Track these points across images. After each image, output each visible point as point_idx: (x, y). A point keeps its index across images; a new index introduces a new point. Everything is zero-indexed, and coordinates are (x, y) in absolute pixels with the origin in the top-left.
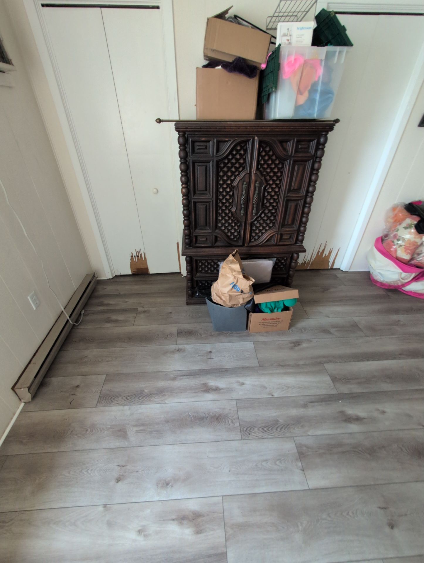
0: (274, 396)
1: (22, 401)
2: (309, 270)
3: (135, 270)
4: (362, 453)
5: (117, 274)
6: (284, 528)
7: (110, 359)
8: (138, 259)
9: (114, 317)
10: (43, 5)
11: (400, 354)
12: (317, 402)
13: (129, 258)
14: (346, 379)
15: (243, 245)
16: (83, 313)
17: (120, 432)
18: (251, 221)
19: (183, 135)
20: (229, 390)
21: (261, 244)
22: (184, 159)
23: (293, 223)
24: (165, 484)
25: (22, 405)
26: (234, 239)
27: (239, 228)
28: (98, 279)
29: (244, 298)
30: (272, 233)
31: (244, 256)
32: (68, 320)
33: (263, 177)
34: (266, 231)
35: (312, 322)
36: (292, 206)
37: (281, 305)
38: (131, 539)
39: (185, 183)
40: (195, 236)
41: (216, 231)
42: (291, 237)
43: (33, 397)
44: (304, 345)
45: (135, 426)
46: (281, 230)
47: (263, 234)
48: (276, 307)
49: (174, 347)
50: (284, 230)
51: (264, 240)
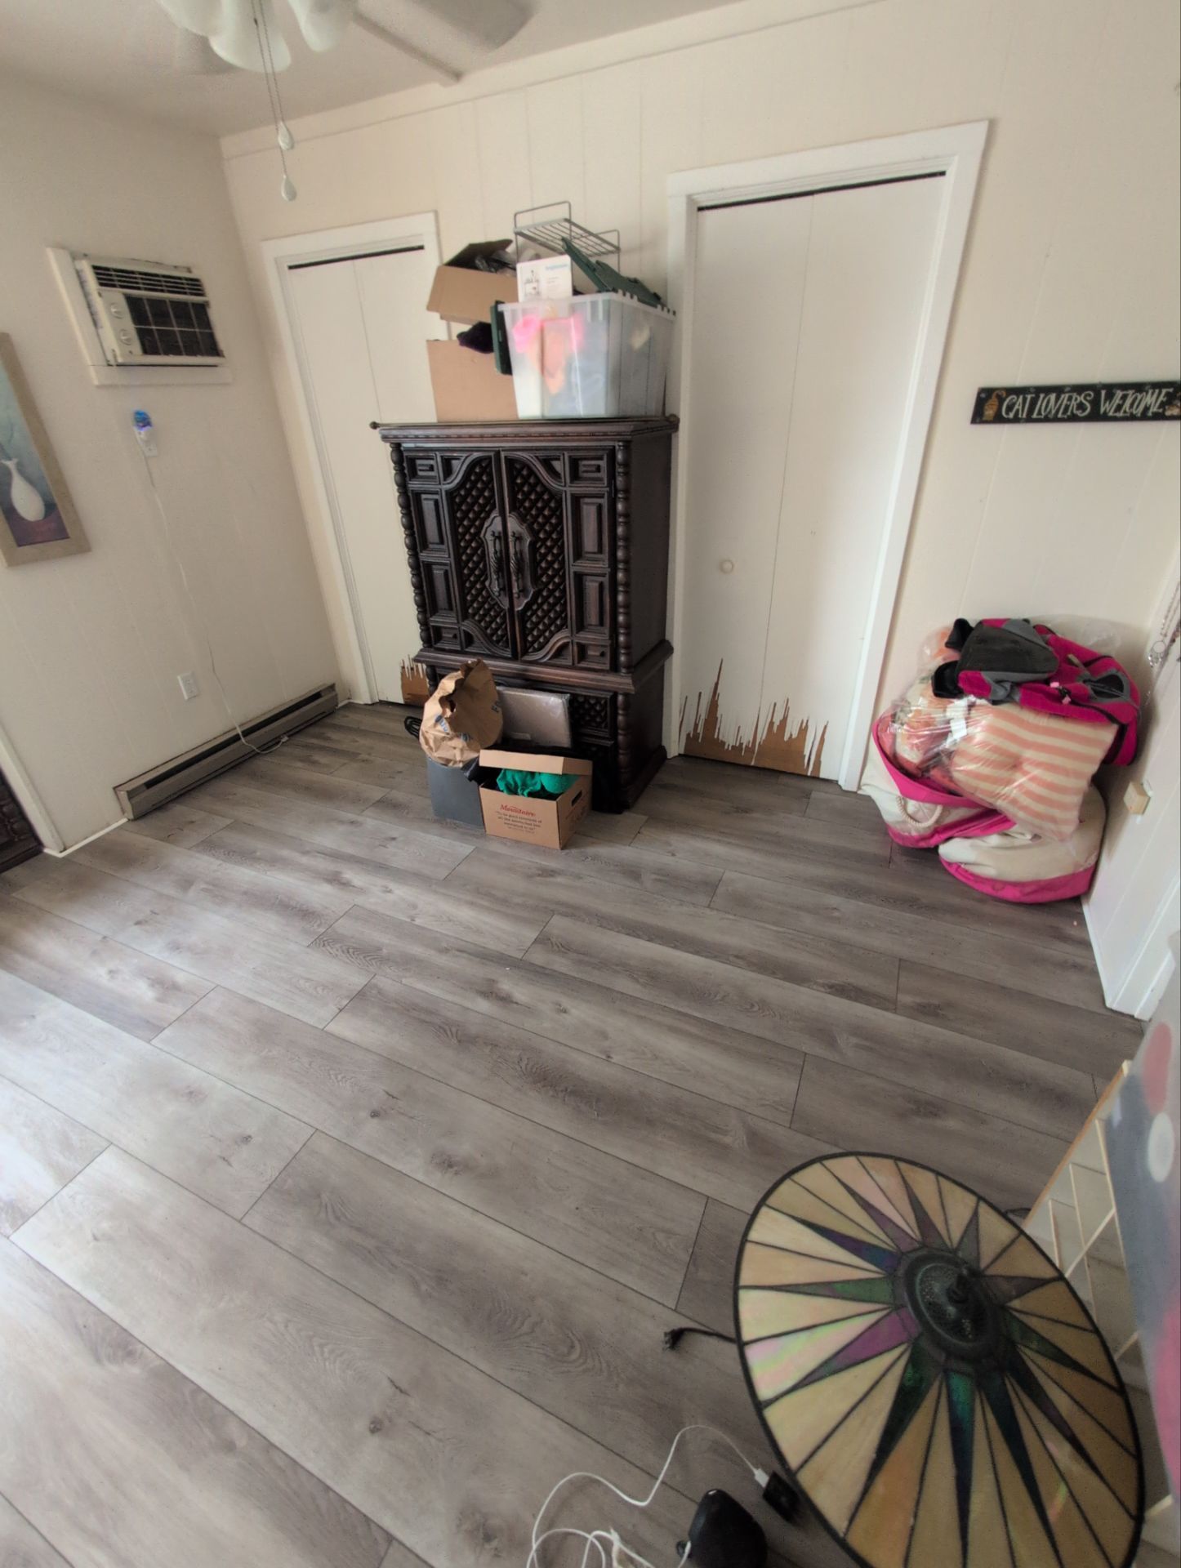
0: (413, 922)
1: (126, 814)
2: (754, 767)
3: (409, 696)
4: (450, 1036)
5: (382, 699)
6: (246, 1043)
7: (257, 806)
8: (413, 674)
9: (316, 757)
10: (291, 268)
11: (737, 957)
12: (470, 954)
13: (399, 670)
14: (564, 948)
15: (515, 658)
16: (283, 740)
17: (186, 883)
18: (519, 608)
19: (397, 448)
20: (361, 891)
21: (545, 660)
22: (403, 486)
23: (601, 623)
24: (176, 947)
25: (124, 820)
26: (498, 642)
27: (504, 622)
28: (352, 701)
29: (462, 750)
30: (562, 638)
31: (519, 681)
32: (238, 735)
33: (525, 525)
34: (552, 634)
35: (626, 852)
36: (591, 587)
37: (535, 784)
38: (98, 973)
39: (409, 527)
40: (433, 626)
41: (466, 622)
42: (603, 654)
43: (140, 816)
44: (559, 879)
45: (207, 883)
46: (578, 635)
47: (547, 641)
48: (525, 785)
49: (351, 816)
50: (585, 637)
51: (548, 653)
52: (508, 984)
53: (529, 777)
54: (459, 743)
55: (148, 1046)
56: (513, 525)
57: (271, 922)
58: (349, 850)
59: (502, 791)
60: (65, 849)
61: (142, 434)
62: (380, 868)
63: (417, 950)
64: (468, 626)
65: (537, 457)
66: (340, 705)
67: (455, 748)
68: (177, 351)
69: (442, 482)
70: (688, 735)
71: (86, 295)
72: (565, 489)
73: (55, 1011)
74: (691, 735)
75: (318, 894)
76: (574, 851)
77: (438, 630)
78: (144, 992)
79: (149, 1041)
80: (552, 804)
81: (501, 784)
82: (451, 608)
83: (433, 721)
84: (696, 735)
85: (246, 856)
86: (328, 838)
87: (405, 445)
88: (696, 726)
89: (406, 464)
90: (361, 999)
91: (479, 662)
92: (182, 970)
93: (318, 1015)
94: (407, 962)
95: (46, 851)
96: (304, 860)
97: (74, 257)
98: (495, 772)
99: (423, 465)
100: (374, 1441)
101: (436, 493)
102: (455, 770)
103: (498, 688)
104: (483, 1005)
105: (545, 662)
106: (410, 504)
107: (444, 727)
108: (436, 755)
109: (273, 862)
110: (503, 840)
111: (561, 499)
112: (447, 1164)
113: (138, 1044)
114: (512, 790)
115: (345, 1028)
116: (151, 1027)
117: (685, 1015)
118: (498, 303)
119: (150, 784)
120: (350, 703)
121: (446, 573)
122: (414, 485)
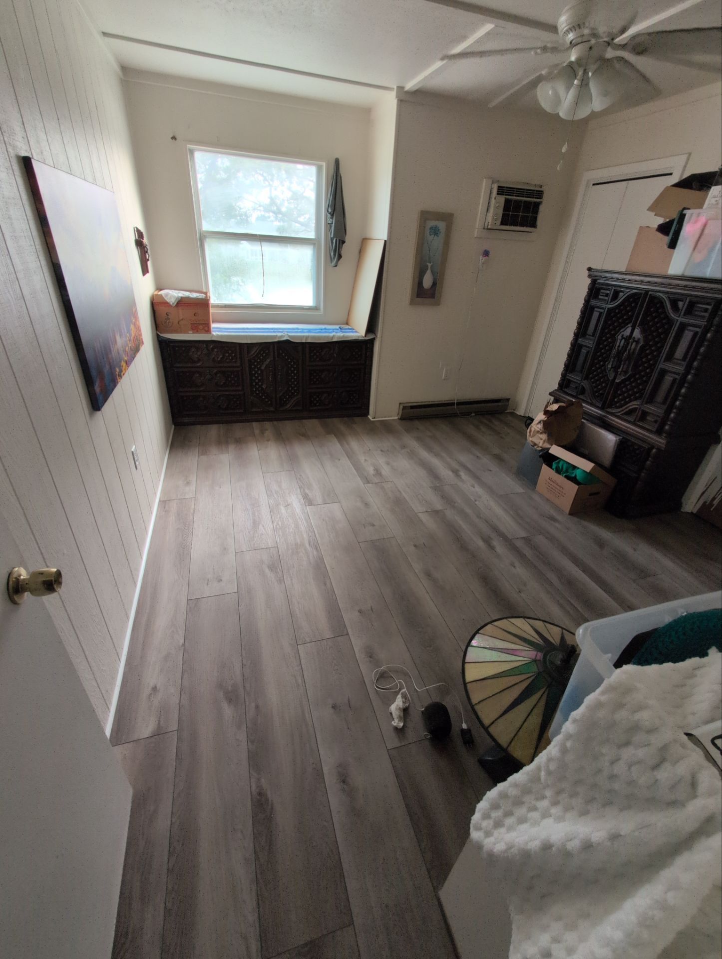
0: (475, 502)
1: (398, 416)
4: (459, 543)
6: (390, 501)
10: (594, 185)
14: (535, 548)
15: (602, 409)
16: (472, 415)
17: (404, 447)
18: (617, 381)
19: (594, 282)
20: (462, 481)
21: (619, 414)
22: (587, 301)
23: (664, 403)
24: (388, 464)
25: (397, 418)
26: (598, 397)
27: (606, 387)
28: (515, 412)
29: (544, 442)
30: (635, 405)
31: (596, 421)
32: (454, 403)
33: (644, 335)
34: (630, 401)
35: (605, 534)
36: (668, 379)
37: (573, 473)
38: (362, 458)
39: (580, 324)
40: (567, 379)
41: (585, 381)
42: (656, 422)
43: (402, 419)
44: (557, 525)
45: (410, 450)
46: (645, 405)
47: (627, 403)
48: (567, 471)
49: (479, 454)
50: (650, 408)
51: (623, 410)
52: (497, 543)
53: (571, 469)
54: (544, 436)
55: (363, 485)
56: (637, 333)
57: (422, 473)
58: (469, 466)
59: (553, 469)
60: (374, 418)
61: (482, 259)
62: (476, 478)
63: (468, 511)
64: (585, 384)
65: (669, 297)
66: (508, 411)
67: (541, 439)
68: (515, 224)
69: (609, 303)
70: (705, 502)
71: (490, 198)
72: (678, 318)
73: (345, 462)
74: (707, 504)
75: (445, 473)
76: (576, 519)
77: (569, 381)
78: (371, 470)
79: (364, 484)
80: (576, 487)
81: (554, 466)
82: (581, 372)
83: (538, 422)
84: (711, 504)
85: (429, 449)
86: (465, 458)
87: (598, 281)
88: (714, 499)
89: (595, 290)
90: (435, 513)
91: (578, 402)
92: (386, 470)
93: (418, 508)
94: (462, 513)
95: (369, 416)
96: (449, 460)
97: (493, 183)
98: (555, 458)
99: (603, 293)
100: (357, 614)
101: (603, 308)
102: (536, 450)
103: (583, 420)
104: (481, 543)
105: (618, 415)
106: (587, 311)
107: (540, 426)
108: (531, 439)
109: (437, 455)
110: (541, 495)
111: (673, 324)
112: (428, 575)
113: (361, 483)
114: (558, 471)
115: (424, 518)
116: (367, 481)
117: (572, 604)
118: (684, 209)
119: (412, 407)
120: (513, 412)
121: (588, 352)
122: (593, 302)
